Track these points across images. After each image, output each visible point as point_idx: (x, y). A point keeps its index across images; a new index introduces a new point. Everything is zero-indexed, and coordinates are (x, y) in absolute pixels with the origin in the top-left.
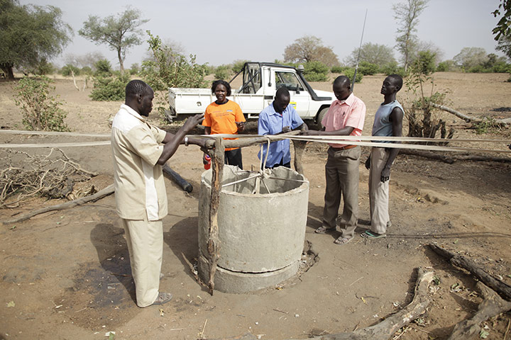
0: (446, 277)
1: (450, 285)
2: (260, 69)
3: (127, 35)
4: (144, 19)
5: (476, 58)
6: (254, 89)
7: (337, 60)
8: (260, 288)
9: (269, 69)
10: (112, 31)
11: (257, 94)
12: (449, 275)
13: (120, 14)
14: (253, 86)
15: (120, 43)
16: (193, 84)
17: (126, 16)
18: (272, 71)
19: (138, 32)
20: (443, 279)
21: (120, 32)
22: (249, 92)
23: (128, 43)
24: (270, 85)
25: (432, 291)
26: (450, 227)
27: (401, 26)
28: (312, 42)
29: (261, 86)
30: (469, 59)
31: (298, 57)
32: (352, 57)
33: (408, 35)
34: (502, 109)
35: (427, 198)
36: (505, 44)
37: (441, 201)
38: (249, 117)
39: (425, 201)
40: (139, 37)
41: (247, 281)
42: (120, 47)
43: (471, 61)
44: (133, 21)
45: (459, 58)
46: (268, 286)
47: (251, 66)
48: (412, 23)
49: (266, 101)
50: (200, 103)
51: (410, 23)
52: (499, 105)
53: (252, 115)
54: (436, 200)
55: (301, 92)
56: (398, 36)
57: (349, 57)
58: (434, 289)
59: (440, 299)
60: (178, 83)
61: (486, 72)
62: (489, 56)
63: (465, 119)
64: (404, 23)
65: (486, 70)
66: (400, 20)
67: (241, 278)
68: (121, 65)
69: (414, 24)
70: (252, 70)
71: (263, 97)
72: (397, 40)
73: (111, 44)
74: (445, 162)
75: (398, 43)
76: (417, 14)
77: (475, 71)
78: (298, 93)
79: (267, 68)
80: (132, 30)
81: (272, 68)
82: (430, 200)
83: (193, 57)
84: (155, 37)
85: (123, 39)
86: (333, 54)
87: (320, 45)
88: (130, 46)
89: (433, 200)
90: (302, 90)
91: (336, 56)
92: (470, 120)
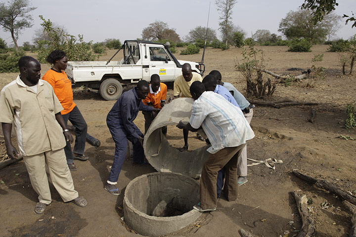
0: (314, 197)
1: (320, 203)
2: (138, 46)
3: (18, 19)
4: (32, 7)
5: (265, 37)
6: (134, 61)
7: (179, 38)
8: (182, 228)
9: (145, 45)
10: (4, 16)
11: (137, 64)
12: (316, 195)
13: (11, 2)
14: (133, 58)
15: (13, 25)
16: (83, 58)
17: (15, 4)
18: (147, 47)
19: (27, 17)
20: (314, 199)
21: (11, 17)
22: (129, 64)
23: (20, 26)
24: (146, 57)
25: (310, 211)
26: (301, 157)
27: (222, 15)
28: (161, 26)
29: (139, 58)
30: (261, 37)
31: (152, 36)
32: (189, 36)
33: (226, 21)
34: (292, 69)
35: (276, 135)
36: (283, 28)
37: (287, 137)
38: (132, 81)
39: (275, 138)
40: (28, 21)
41: (171, 224)
42: (13, 29)
43: (262, 38)
44: (22, 8)
45: (255, 36)
46: (188, 225)
47: (129, 44)
48: (229, 13)
49: (144, 69)
50: (93, 73)
51: (227, 13)
52: (290, 67)
53: (134, 80)
54: (283, 137)
55: (169, 62)
56: (220, 22)
57: (187, 36)
58: (311, 209)
59: (318, 217)
60: (71, 57)
61: (273, 45)
62: (272, 35)
63: (276, 77)
64: (224, 13)
65: (273, 44)
66: (221, 11)
67: (167, 222)
68: (15, 43)
69: (230, 14)
70: (131, 47)
71: (141, 67)
72: (220, 25)
73: (5, 26)
74: (275, 107)
75: (220, 26)
76: (231, 7)
77: (267, 45)
78: (167, 62)
79: (143, 44)
80: (22, 16)
81: (147, 45)
82: (278, 137)
83: (81, 37)
84: (47, 21)
85: (15, 23)
86: (176, 34)
87: (166, 28)
88: (22, 28)
89: (281, 137)
90: (170, 60)
91: (178, 35)
92: (279, 78)
